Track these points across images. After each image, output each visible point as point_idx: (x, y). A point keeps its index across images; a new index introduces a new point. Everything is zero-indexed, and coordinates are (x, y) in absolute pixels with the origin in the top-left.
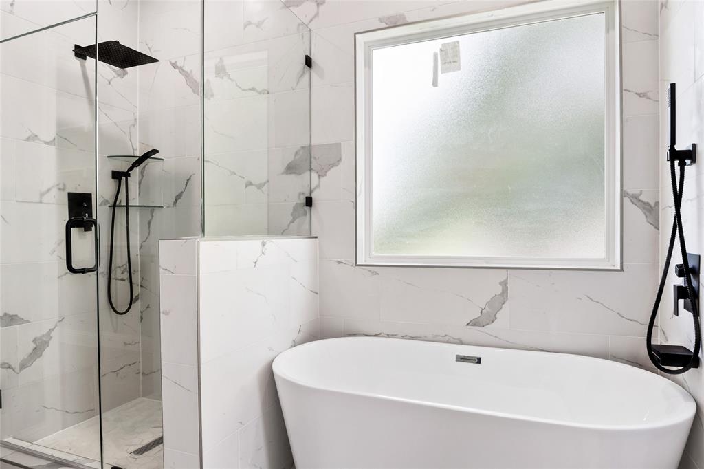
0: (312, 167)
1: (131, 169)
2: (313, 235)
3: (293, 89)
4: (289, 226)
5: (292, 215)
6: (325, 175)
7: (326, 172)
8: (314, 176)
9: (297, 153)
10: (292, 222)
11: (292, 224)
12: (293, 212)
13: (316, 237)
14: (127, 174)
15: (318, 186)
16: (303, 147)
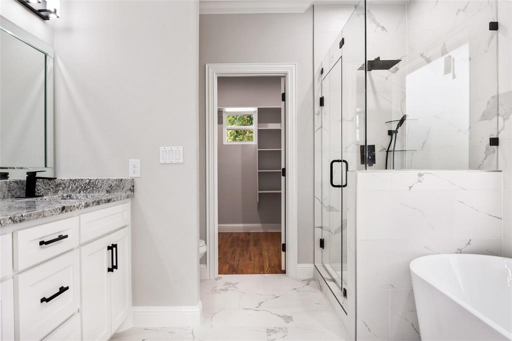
0: (499, 113)
1: (397, 128)
2: (499, 170)
3: (486, 52)
4: (483, 162)
5: (485, 153)
6: (509, 118)
7: (509, 115)
8: (501, 119)
9: (488, 103)
10: (485, 159)
11: (485, 160)
12: (486, 151)
13: (501, 171)
14: (396, 132)
15: (503, 128)
16: (493, 97)
